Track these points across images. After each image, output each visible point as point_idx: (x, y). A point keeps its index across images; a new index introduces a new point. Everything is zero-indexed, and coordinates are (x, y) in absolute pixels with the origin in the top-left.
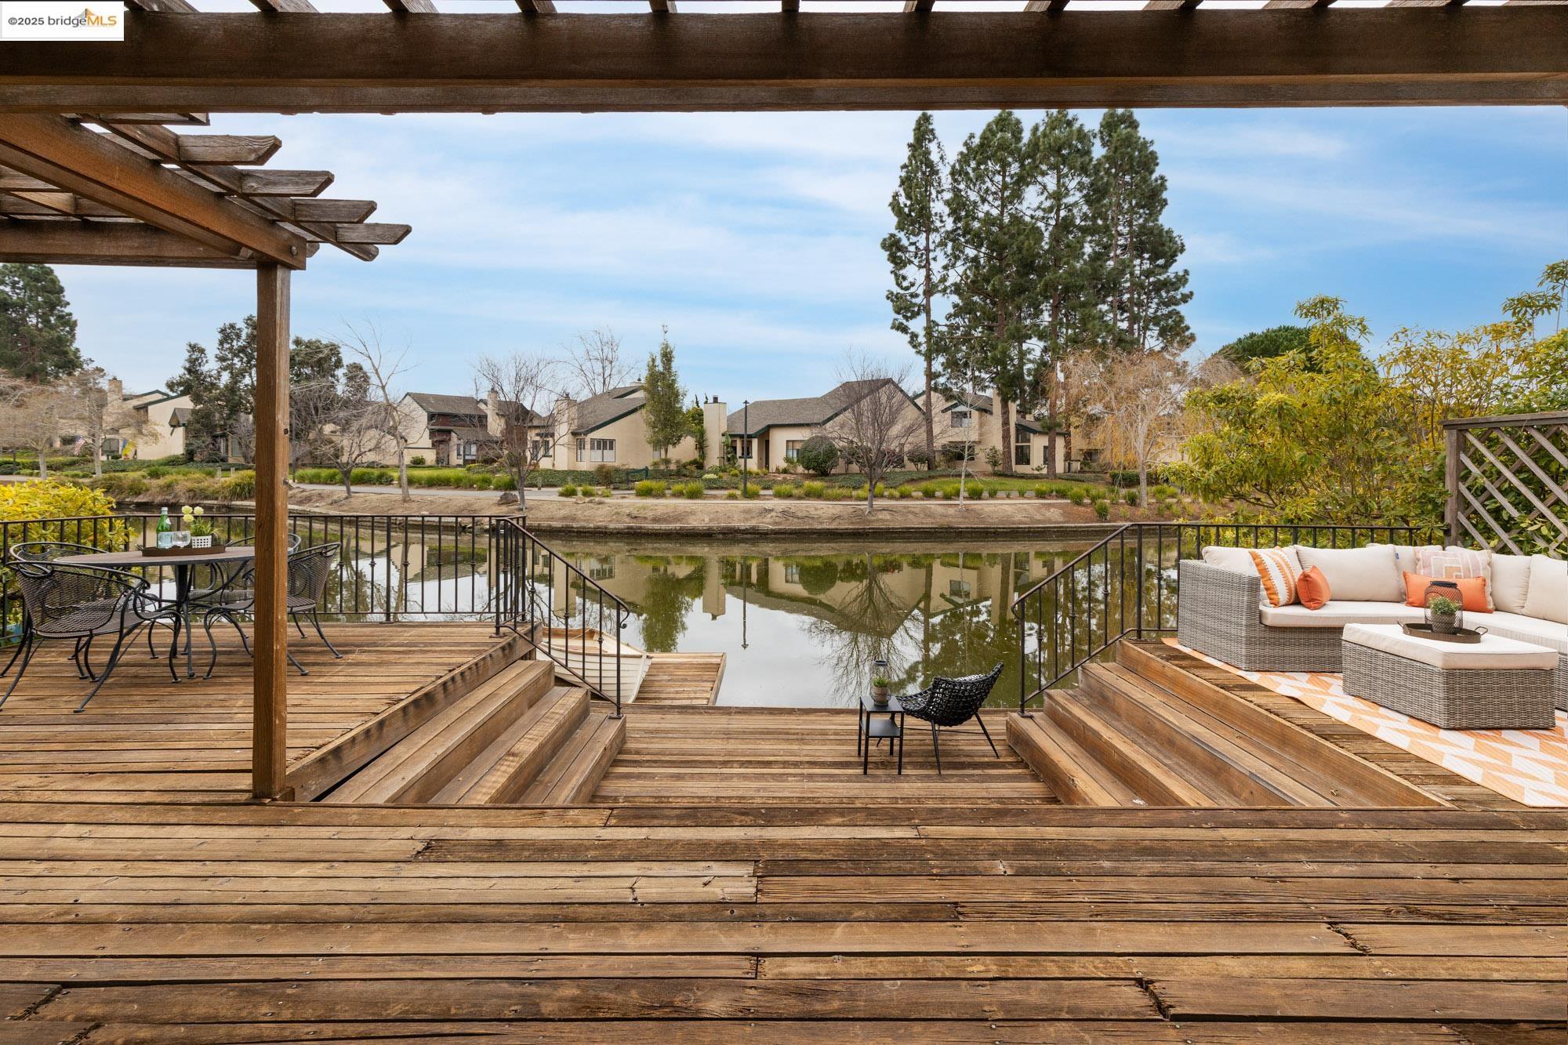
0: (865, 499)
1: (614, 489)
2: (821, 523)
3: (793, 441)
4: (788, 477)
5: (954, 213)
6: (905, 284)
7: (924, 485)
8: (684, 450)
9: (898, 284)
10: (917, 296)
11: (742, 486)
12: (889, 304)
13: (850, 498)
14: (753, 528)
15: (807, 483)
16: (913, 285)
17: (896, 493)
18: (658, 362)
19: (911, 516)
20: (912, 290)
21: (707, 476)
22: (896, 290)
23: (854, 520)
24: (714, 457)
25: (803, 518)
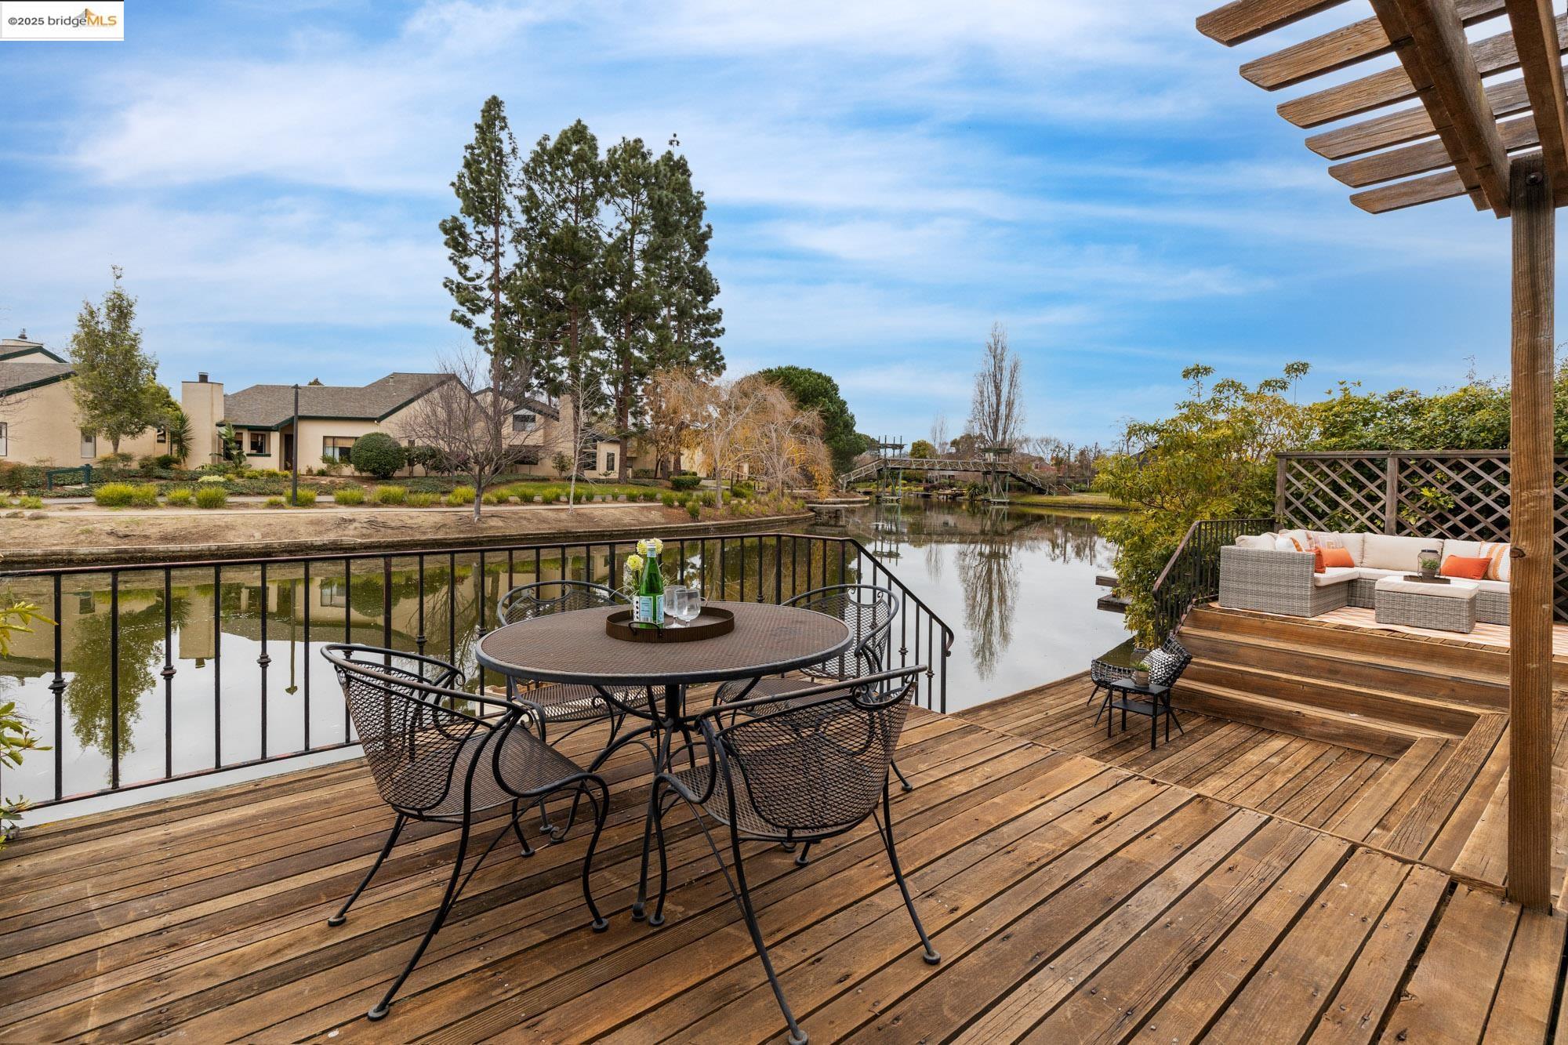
2: (424, 533)
3: (334, 438)
5: (527, 211)
6: (470, 274)
9: (461, 273)
10: (481, 289)
11: (289, 492)
13: (438, 504)
14: (334, 543)
16: (479, 277)
19: (525, 522)
20: (478, 282)
22: (457, 278)
23: (462, 528)
24: (202, 453)
25: (398, 528)
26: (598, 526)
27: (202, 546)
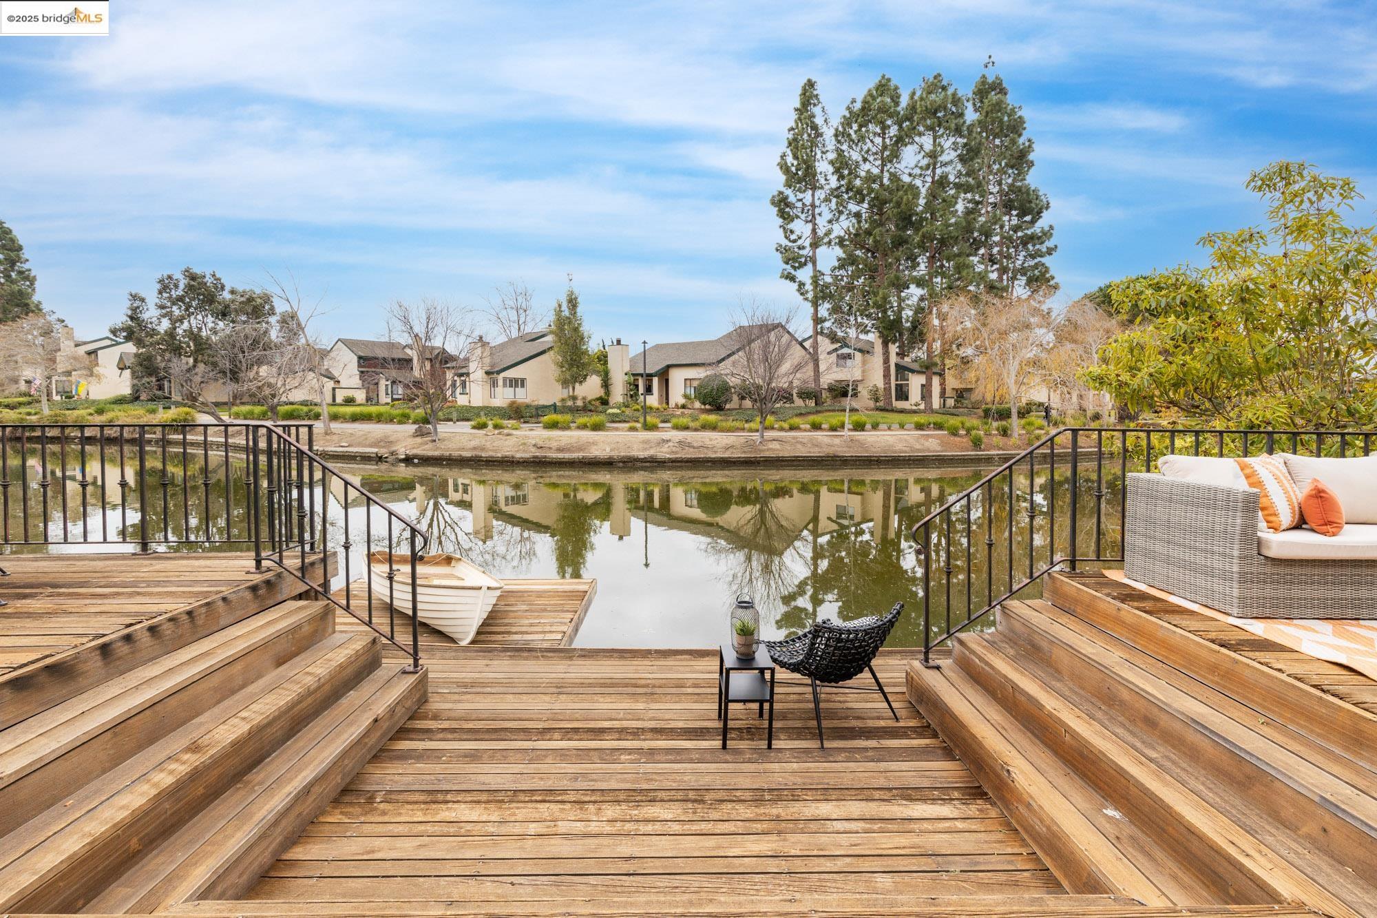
0: (757, 431)
1: (525, 422)
2: (716, 452)
3: (691, 379)
4: (686, 411)
5: (837, 171)
6: (793, 237)
7: (812, 418)
8: (590, 388)
9: (786, 237)
10: (804, 248)
11: (642, 420)
12: (779, 255)
13: (743, 429)
14: (651, 457)
15: (704, 417)
16: (800, 238)
17: (786, 426)
18: (564, 307)
19: (799, 446)
20: (800, 242)
21: (610, 411)
22: (785, 242)
23: (745, 449)
24: (618, 394)
25: (698, 448)
26: (867, 451)
27: (575, 455)
